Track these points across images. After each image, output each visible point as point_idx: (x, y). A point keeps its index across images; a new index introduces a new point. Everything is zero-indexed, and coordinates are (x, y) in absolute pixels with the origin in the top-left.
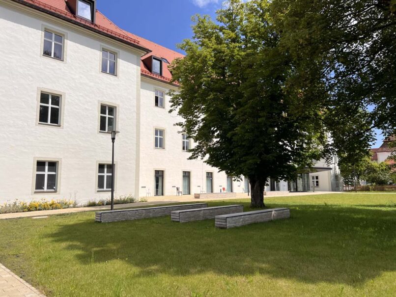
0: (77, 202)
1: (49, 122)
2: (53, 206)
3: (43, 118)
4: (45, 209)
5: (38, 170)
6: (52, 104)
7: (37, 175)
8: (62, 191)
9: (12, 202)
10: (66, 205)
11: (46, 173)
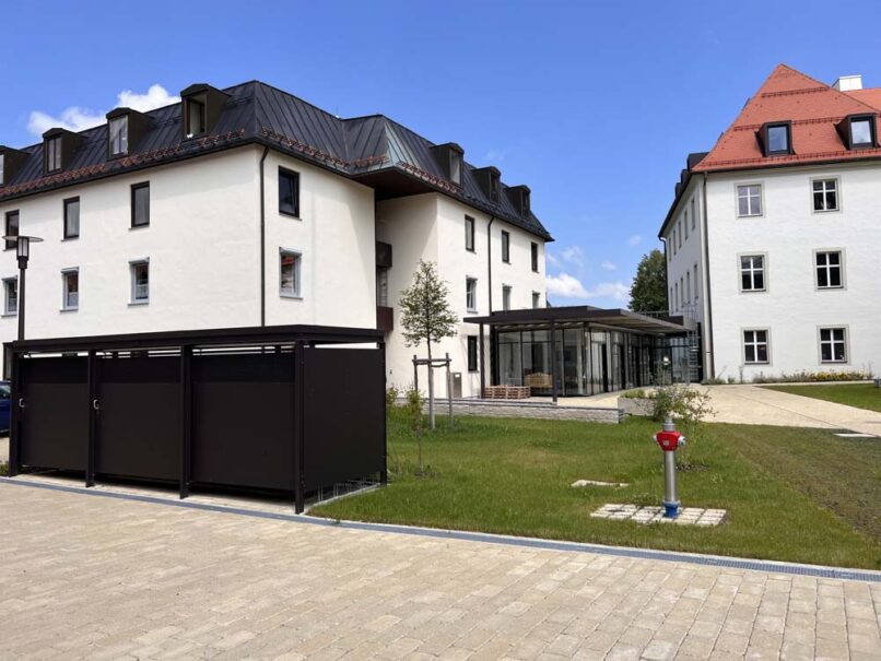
0: (873, 373)
1: (829, 285)
2: (843, 377)
3: (822, 281)
4: (834, 380)
5: (823, 339)
6: (831, 263)
7: (823, 345)
8: (853, 362)
9: (800, 372)
10: (859, 377)
11: (832, 342)
